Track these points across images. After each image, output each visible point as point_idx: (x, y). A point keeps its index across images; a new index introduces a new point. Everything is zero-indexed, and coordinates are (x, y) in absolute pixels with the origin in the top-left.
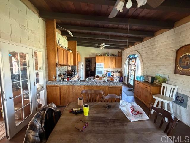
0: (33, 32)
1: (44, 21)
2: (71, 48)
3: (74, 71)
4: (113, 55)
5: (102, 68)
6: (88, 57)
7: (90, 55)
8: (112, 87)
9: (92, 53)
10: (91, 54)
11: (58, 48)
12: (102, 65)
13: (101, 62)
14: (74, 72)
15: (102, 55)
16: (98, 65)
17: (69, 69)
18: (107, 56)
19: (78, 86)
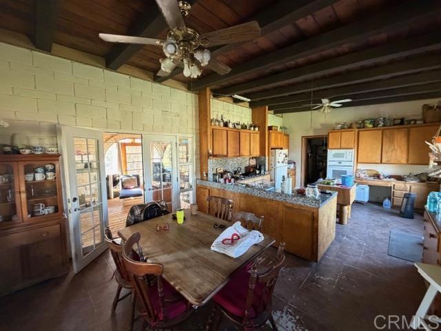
0: (178, 115)
1: (195, 94)
2: (256, 123)
3: (260, 167)
4: (399, 121)
5: (348, 164)
6: (311, 134)
7: (315, 130)
8: (291, 205)
9: (321, 125)
10: (320, 127)
11: (213, 129)
12: (350, 154)
13: (343, 146)
14: (260, 169)
15: (350, 127)
16: (335, 156)
17: (252, 164)
18: (371, 126)
19: (231, 192)
